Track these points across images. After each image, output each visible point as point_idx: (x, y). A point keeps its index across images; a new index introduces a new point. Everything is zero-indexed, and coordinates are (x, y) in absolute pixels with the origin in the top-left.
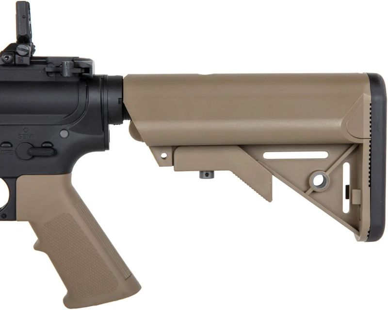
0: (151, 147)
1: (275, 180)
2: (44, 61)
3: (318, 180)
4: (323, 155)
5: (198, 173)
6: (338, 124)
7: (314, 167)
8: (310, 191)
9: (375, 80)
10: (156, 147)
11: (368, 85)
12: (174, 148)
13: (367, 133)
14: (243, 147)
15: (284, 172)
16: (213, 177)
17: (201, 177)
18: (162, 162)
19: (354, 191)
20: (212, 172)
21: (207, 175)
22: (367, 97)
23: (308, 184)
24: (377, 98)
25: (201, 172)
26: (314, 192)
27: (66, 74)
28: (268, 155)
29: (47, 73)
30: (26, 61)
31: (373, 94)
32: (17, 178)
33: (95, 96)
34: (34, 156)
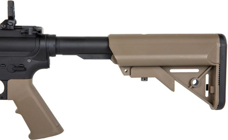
0: (121, 67)
1: (176, 82)
2: (20, 28)
3: (194, 82)
4: (197, 70)
5: (140, 79)
6: (206, 57)
7: (192, 76)
8: (191, 87)
9: (222, 37)
11: (219, 39)
12: (131, 67)
13: (218, 61)
14: (162, 67)
15: (179, 78)
16: (147, 80)
17: (142, 80)
18: (125, 74)
19: (211, 87)
20: (147, 78)
21: (145, 79)
22: (219, 45)
23: (190, 84)
24: (223, 45)
25: (142, 78)
26: (193, 87)
27: (30, 34)
28: (172, 71)
29: (22, 33)
30: (12, 28)
31: (221, 43)
32: (8, 80)
33: (43, 44)
34: (15, 71)
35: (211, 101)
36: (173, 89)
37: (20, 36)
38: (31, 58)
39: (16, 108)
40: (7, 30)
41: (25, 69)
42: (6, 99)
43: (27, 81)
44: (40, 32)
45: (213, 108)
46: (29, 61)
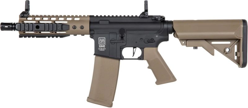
0: (180, 40)
1: (215, 50)
2: (152, 17)
3: (227, 50)
4: (229, 43)
5: (193, 47)
6: (233, 33)
7: (226, 46)
8: (225, 53)
9: (244, 21)
10: (181, 40)
11: (242, 22)
12: (187, 40)
13: (242, 36)
14: (206, 40)
15: (218, 48)
16: (197, 49)
17: (194, 49)
18: (182, 45)
19: (238, 53)
20: (197, 47)
21: (196, 48)
22: (242, 26)
23: (225, 51)
24: (245, 26)
25: (194, 47)
26: (226, 53)
27: (159, 20)
28: (213, 43)
29: (153, 20)
30: (147, 17)
31: (244, 25)
32: (144, 48)
33: (165, 26)
34: (149, 42)
35: (238, 62)
36: (213, 54)
37: (152, 21)
38: (158, 34)
39: (148, 65)
40: (144, 18)
41: (155, 41)
42: (143, 59)
43: (155, 48)
44: (164, 18)
45: (239, 66)
46: (157, 36)
